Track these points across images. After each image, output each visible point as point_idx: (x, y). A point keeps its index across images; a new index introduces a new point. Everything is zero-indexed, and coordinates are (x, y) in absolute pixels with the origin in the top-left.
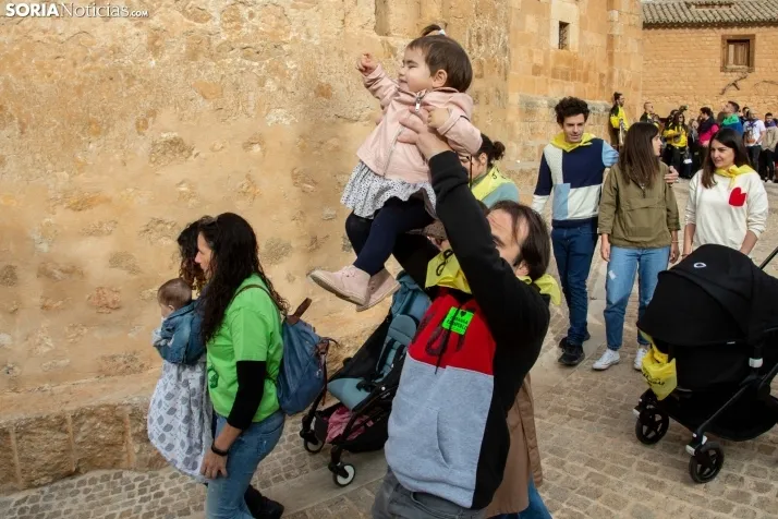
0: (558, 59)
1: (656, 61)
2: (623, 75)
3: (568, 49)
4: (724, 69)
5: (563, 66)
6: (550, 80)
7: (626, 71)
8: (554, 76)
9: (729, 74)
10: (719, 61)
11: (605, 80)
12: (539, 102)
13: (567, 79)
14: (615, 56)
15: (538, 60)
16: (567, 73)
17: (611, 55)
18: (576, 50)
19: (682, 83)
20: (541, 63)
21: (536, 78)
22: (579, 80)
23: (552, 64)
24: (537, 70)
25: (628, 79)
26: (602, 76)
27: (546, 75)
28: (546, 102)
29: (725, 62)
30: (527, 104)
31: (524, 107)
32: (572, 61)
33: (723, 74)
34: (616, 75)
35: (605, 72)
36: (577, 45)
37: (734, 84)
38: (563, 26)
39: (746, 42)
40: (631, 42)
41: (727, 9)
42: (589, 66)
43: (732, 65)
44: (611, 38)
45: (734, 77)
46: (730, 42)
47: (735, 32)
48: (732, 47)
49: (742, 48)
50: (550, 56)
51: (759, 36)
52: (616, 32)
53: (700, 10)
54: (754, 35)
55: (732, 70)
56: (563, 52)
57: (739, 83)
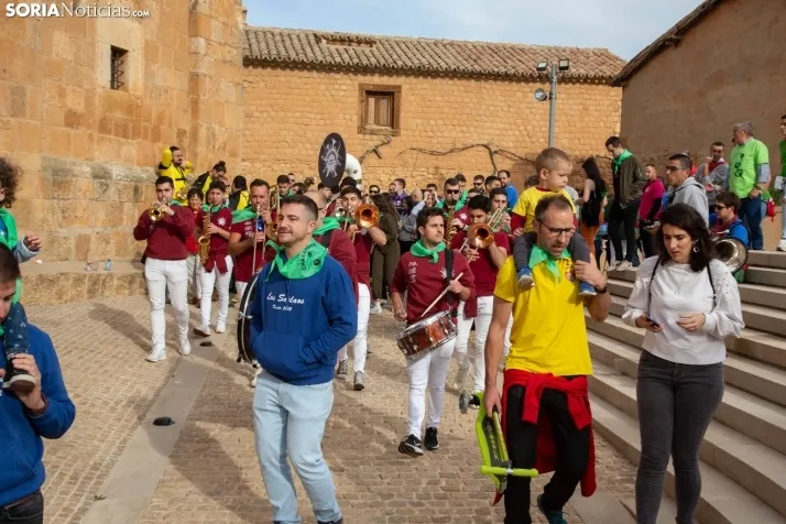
0: (110, 105)
1: (273, 114)
2: (213, 135)
3: (126, 90)
4: (362, 129)
5: (118, 115)
6: (96, 135)
7: (217, 128)
8: (103, 127)
9: (368, 137)
10: (355, 118)
11: (186, 141)
12: (77, 169)
13: (125, 136)
14: (202, 106)
15: (75, 103)
16: (125, 129)
17: (195, 104)
18: (139, 93)
19: (308, 146)
20: (80, 108)
21: (72, 132)
22: (146, 137)
23: (98, 112)
24: (72, 119)
25: (221, 139)
26: (181, 133)
27: (89, 127)
28: (88, 169)
29: (364, 120)
30: (56, 172)
31: (49, 175)
32: (131, 108)
33: (361, 136)
34: (203, 132)
35: (187, 127)
36: (140, 84)
37: (375, 151)
38: (118, 53)
39: (389, 94)
40: (226, 86)
41: (367, 49)
42: (160, 118)
43: (372, 126)
44: (195, 78)
45: (375, 141)
46: (370, 93)
47: (377, 80)
48: (372, 100)
49: (384, 103)
50: (97, 100)
51: (405, 88)
52: (202, 70)
53: (333, 47)
54: (399, 87)
55: (372, 133)
56: (118, 93)
57: (381, 150)
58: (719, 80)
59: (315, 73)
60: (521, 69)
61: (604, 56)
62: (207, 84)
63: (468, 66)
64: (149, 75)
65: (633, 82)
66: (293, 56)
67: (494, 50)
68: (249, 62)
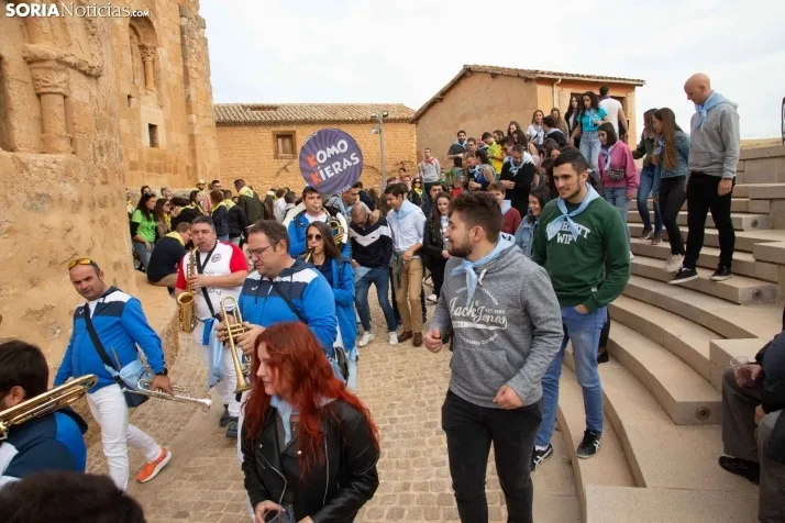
0: (151, 156)
2: (206, 167)
3: (158, 147)
4: (276, 157)
5: (155, 162)
6: (146, 174)
7: (206, 163)
8: (149, 170)
9: (281, 160)
10: (272, 151)
11: (191, 172)
13: (161, 173)
14: (197, 152)
15: (133, 157)
16: (160, 168)
17: (193, 151)
18: (165, 148)
20: (136, 160)
21: (134, 173)
22: (171, 172)
23: (146, 161)
24: (133, 166)
25: (208, 169)
26: (188, 168)
27: (142, 169)
29: (277, 151)
32: (162, 157)
33: (277, 160)
34: (199, 167)
35: (190, 164)
36: (165, 144)
37: (285, 168)
38: (152, 127)
39: (289, 136)
40: (208, 140)
41: (273, 112)
42: (177, 161)
43: (281, 154)
44: (192, 137)
45: (285, 162)
46: (278, 136)
47: (282, 129)
48: (280, 140)
49: (287, 141)
50: (144, 154)
51: (298, 132)
52: (196, 132)
53: (254, 112)
54: (295, 132)
55: (282, 158)
56: (154, 149)
57: (288, 167)
58: (464, 118)
59: (246, 128)
60: (360, 117)
61: (401, 107)
62: (199, 141)
63: (331, 117)
64: (169, 138)
65: (421, 121)
66: (233, 119)
67: (344, 108)
68: (219, 124)
